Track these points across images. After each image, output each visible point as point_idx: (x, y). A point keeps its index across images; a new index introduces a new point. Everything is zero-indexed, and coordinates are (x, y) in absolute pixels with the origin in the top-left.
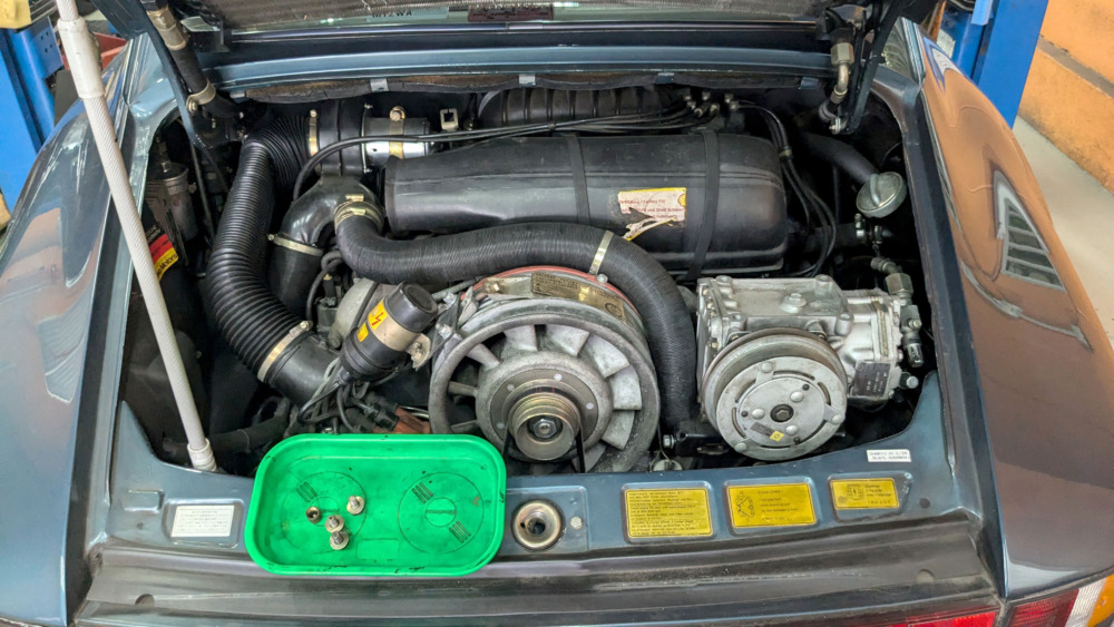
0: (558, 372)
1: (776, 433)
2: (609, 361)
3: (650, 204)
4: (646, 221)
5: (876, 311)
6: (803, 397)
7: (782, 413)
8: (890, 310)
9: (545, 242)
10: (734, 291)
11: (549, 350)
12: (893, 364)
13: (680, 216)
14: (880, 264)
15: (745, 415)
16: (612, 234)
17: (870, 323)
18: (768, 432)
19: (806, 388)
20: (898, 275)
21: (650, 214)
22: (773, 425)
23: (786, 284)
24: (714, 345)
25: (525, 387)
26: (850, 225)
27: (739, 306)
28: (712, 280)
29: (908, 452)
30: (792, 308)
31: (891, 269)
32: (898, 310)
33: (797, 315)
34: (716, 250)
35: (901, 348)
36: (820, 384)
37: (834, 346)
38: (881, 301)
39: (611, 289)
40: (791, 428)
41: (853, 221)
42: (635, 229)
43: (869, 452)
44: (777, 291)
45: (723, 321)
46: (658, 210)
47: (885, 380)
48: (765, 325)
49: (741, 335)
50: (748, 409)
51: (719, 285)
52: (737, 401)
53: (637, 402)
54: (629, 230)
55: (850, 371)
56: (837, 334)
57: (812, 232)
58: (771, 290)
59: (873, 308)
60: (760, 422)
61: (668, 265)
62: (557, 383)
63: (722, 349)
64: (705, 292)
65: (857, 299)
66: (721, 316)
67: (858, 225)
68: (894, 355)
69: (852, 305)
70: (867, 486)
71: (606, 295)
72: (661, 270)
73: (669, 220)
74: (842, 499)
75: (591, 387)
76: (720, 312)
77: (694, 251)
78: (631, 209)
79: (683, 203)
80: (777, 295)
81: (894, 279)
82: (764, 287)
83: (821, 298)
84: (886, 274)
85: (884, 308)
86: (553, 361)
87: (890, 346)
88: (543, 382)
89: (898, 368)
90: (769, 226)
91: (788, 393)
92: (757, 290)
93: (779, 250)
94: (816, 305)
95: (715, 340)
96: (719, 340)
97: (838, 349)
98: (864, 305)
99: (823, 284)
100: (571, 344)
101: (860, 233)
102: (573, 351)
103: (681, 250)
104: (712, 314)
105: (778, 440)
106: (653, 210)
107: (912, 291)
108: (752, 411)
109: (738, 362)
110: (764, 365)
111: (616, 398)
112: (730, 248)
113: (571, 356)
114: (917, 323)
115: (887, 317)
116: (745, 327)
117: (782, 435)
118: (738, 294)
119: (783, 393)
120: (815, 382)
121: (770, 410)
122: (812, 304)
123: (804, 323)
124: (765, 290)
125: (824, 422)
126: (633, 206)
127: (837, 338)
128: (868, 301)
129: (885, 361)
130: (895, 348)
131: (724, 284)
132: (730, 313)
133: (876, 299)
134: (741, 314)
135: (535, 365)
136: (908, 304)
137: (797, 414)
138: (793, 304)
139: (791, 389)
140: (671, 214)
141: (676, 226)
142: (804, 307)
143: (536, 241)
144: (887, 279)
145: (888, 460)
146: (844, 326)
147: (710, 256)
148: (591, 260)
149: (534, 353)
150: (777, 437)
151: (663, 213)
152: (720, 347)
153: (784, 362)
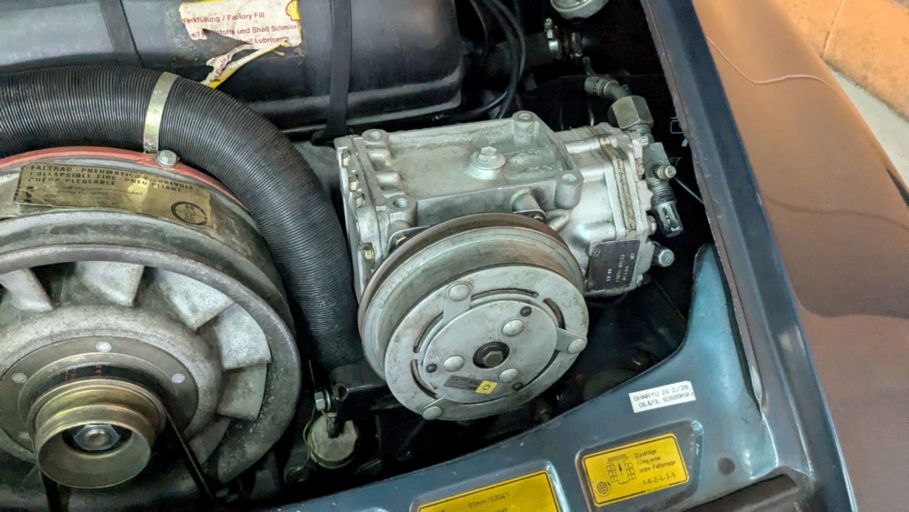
0: (102, 339)
1: (485, 383)
2: (196, 300)
3: (239, 21)
4: (238, 50)
5: (610, 161)
6: (523, 327)
7: (492, 353)
8: (631, 156)
9: (45, 105)
10: (393, 154)
11: (76, 304)
12: (643, 239)
13: (294, 38)
14: (597, 84)
15: (433, 368)
16: (175, 77)
17: (604, 182)
18: (473, 384)
19: (526, 312)
20: (629, 99)
21: (243, 37)
22: (478, 373)
23: (471, 132)
24: (368, 255)
25: (47, 373)
26: (540, 35)
27: (402, 178)
28: (356, 138)
29: (688, 384)
30: (484, 173)
31: (617, 91)
32: (639, 153)
33: (495, 183)
34: (362, 89)
35: (652, 213)
36: (546, 301)
37: (555, 226)
38: (614, 142)
39: (185, 174)
40: (508, 373)
41: (542, 29)
42: (221, 67)
43: (632, 395)
44: (458, 144)
45: (377, 213)
46: (256, 30)
47: (632, 264)
48: (448, 211)
49: (409, 235)
50: (436, 360)
51: (368, 147)
52: (416, 349)
53: (262, 351)
54: (211, 69)
55: (581, 257)
56: (558, 206)
57: (493, 49)
58: (450, 144)
59: (605, 155)
60: (458, 374)
61: (279, 121)
62: (105, 357)
63: (382, 259)
64: (346, 161)
65: (579, 144)
66: (373, 202)
67: (550, 34)
68: (644, 225)
69: (573, 155)
70: (637, 456)
71: (176, 186)
72: (269, 132)
73: (276, 45)
74: (604, 487)
75: (171, 351)
76: (371, 197)
77: (328, 93)
78: (205, 31)
79: (296, 16)
80: (461, 151)
81: (625, 106)
82: (437, 140)
83: (524, 149)
84: (611, 100)
85: (622, 154)
86: (84, 324)
87: (637, 214)
88: (77, 360)
89: (650, 243)
90: (434, 43)
91: (498, 325)
92: (428, 147)
93: (453, 78)
94: (519, 160)
95: (369, 247)
96: (376, 244)
97: (562, 229)
98: (590, 152)
99: (524, 125)
100: (117, 286)
101: (553, 45)
102: (124, 296)
103: (307, 93)
104: (359, 201)
105: (488, 391)
106: (247, 31)
107: (651, 121)
108: (443, 361)
109: (411, 285)
110: (455, 290)
111: (225, 352)
112: (383, 83)
113: (120, 308)
114: (669, 172)
115: (627, 169)
116: (416, 220)
117: (494, 385)
118: (400, 157)
119: (490, 325)
120: (539, 301)
121: (471, 355)
122: (513, 160)
123: (507, 198)
124: (440, 146)
125: (556, 353)
126: (209, 26)
127: (559, 212)
128: (595, 145)
129: (631, 237)
130: (644, 214)
131: (374, 144)
132: (388, 196)
133: (608, 141)
134: (408, 195)
135: (51, 337)
136: (650, 142)
137: (515, 351)
138: (485, 165)
139: (502, 318)
140: (278, 35)
141: (292, 56)
142: (503, 167)
143: (27, 106)
144: (614, 106)
145: (663, 404)
146: (568, 192)
147: (355, 98)
148: (140, 127)
149: (47, 313)
150: (487, 388)
151: (265, 35)
152: (378, 255)
153: (485, 279)
